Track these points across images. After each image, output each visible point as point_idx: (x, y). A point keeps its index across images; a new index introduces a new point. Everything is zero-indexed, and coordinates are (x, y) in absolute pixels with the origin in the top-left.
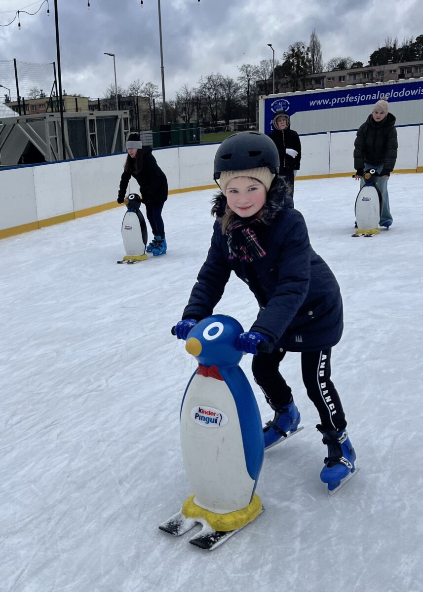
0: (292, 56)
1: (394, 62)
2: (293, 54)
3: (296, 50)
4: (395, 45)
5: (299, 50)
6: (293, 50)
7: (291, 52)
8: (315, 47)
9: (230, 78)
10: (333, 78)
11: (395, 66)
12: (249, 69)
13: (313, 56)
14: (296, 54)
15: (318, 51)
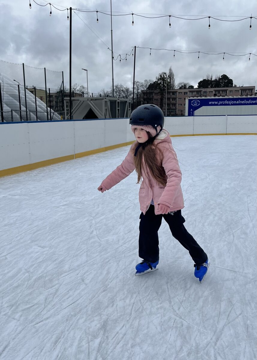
0: (161, 79)
1: (212, 87)
2: (161, 78)
3: (162, 76)
4: (211, 78)
5: (164, 76)
6: (161, 76)
7: (160, 77)
8: (171, 76)
9: (128, 88)
10: (181, 93)
11: (212, 89)
12: (138, 84)
13: (170, 80)
14: (162, 78)
15: (173, 78)
